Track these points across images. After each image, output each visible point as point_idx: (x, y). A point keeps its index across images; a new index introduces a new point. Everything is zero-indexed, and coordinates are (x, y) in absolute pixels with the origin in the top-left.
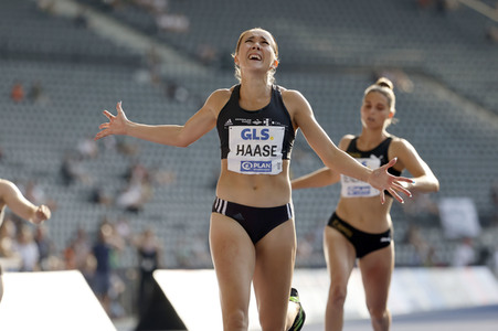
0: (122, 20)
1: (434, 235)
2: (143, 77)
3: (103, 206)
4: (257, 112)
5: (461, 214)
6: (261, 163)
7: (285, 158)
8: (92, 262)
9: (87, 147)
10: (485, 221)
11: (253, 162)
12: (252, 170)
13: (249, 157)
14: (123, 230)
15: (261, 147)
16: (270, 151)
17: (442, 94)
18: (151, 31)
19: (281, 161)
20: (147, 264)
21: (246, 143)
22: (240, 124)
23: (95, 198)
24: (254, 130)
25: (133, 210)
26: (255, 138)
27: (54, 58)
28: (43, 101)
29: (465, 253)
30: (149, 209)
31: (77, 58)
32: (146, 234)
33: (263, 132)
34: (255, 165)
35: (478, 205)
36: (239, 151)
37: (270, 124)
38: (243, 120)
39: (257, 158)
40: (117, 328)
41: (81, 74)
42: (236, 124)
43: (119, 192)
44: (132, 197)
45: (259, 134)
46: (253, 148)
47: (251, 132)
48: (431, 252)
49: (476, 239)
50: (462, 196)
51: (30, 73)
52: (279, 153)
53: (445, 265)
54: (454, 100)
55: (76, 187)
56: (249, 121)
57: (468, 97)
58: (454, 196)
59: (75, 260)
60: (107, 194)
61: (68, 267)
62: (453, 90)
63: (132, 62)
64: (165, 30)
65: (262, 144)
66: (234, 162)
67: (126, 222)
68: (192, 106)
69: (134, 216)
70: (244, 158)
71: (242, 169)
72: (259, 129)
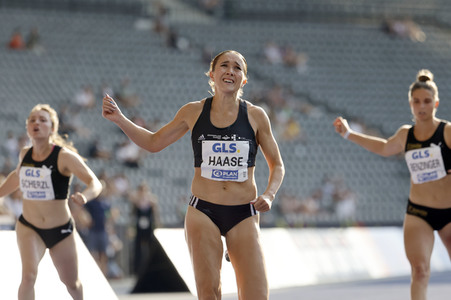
4: (226, 129)
6: (229, 172)
9: (84, 99)
11: (222, 171)
12: (221, 177)
13: (219, 167)
14: (121, 185)
15: (230, 158)
16: (237, 162)
19: (246, 170)
20: (144, 223)
21: (217, 155)
22: (211, 139)
24: (224, 145)
25: (132, 164)
26: (225, 151)
30: (148, 164)
32: (140, 189)
33: (231, 146)
34: (225, 173)
36: (211, 161)
37: (237, 139)
38: (214, 136)
39: (226, 167)
42: (208, 139)
43: (118, 146)
44: (131, 151)
45: (227, 148)
46: (223, 159)
47: (221, 146)
52: (244, 163)
56: (219, 137)
60: (104, 148)
65: (230, 156)
66: (207, 170)
67: (123, 176)
68: (195, 55)
69: (131, 174)
70: (215, 167)
71: (213, 176)
72: (228, 143)
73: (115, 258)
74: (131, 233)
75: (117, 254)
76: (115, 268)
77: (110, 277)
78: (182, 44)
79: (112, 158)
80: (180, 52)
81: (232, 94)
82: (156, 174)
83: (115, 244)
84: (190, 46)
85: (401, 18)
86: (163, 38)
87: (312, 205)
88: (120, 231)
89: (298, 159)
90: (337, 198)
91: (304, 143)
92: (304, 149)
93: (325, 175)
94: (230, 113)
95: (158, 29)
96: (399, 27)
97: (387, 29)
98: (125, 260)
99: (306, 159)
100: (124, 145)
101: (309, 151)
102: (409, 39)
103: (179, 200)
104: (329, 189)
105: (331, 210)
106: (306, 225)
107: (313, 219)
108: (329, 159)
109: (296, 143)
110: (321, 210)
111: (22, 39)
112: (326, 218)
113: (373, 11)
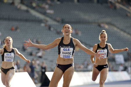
0: (37, 11)
1: (113, 63)
2: (43, 25)
3: (33, 56)
4: (67, 45)
5: (120, 58)
6: (68, 56)
7: (73, 55)
8: (30, 70)
10: (126, 60)
12: (65, 57)
14: (38, 62)
16: (69, 53)
17: (115, 29)
18: (45, 14)
20: (43, 70)
21: (64, 51)
23: (31, 54)
25: (40, 57)
26: (66, 50)
27: (21, 20)
28: (18, 31)
29: (121, 68)
30: (44, 57)
31: (27, 20)
32: (43, 63)
33: (68, 49)
35: (124, 56)
36: (63, 53)
37: (70, 47)
38: (64, 46)
39: (67, 55)
40: (36, 86)
41: (28, 24)
42: (62, 47)
43: (37, 53)
44: (40, 54)
45: (67, 50)
46: (66, 52)
48: (113, 67)
49: (124, 64)
50: (120, 54)
51: (15, 24)
52: (71, 54)
53: (116, 71)
54: (118, 31)
55: (26, 51)
56: (65, 47)
57: (122, 30)
58: (118, 54)
59: (26, 69)
60: (34, 53)
61: (24, 71)
62: (118, 28)
63: (40, 21)
64: (48, 13)
65: (68, 52)
66: (62, 55)
67: (38, 60)
68: (55, 32)
69: (40, 59)
70: (64, 55)
71: (63, 57)
72: (67, 48)
73: (36, 79)
74: (40, 73)
75: (37, 78)
76: (36, 81)
77: (35, 83)
78: (52, 29)
79: (36, 56)
80: (51, 31)
81: (68, 35)
82: (46, 59)
83: (36, 76)
84: (54, 30)
85: (103, 23)
86: (47, 28)
87: (82, 66)
88: (38, 72)
89: (79, 56)
90: (88, 65)
91: (80, 52)
92: (80, 53)
93: (85, 59)
94: (68, 41)
95: (46, 26)
96: (102, 25)
97: (99, 26)
98: (39, 79)
99: (80, 56)
100: (38, 52)
101: (81, 54)
102: (104, 28)
103: (51, 65)
104: (86, 63)
105: (87, 67)
106: (81, 71)
107: (82, 70)
108: (86, 56)
109: (78, 52)
110: (84, 67)
111: (14, 28)
112: (85, 69)
113: (96, 21)
